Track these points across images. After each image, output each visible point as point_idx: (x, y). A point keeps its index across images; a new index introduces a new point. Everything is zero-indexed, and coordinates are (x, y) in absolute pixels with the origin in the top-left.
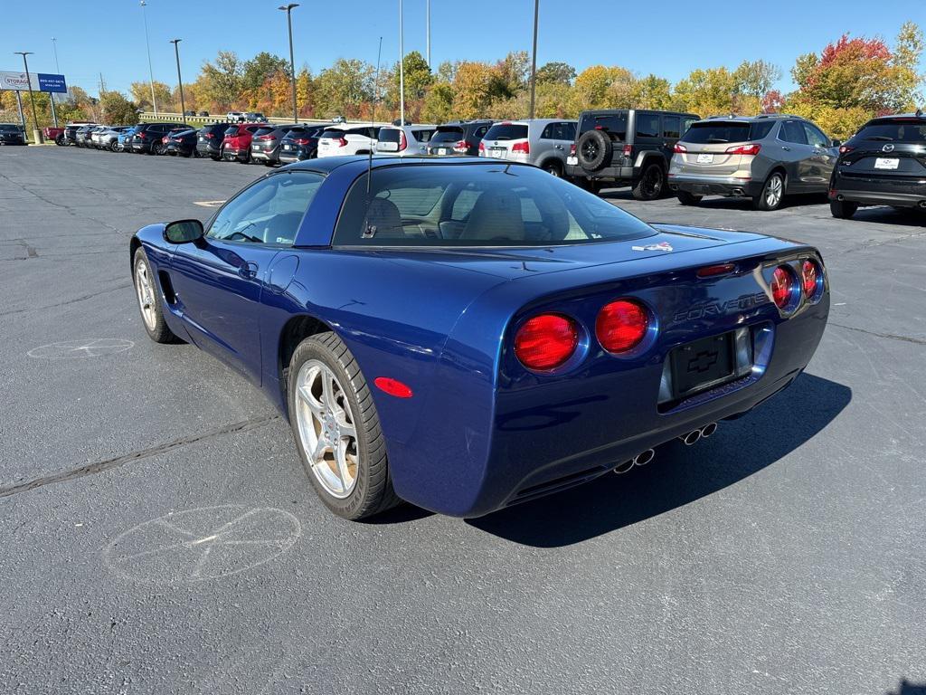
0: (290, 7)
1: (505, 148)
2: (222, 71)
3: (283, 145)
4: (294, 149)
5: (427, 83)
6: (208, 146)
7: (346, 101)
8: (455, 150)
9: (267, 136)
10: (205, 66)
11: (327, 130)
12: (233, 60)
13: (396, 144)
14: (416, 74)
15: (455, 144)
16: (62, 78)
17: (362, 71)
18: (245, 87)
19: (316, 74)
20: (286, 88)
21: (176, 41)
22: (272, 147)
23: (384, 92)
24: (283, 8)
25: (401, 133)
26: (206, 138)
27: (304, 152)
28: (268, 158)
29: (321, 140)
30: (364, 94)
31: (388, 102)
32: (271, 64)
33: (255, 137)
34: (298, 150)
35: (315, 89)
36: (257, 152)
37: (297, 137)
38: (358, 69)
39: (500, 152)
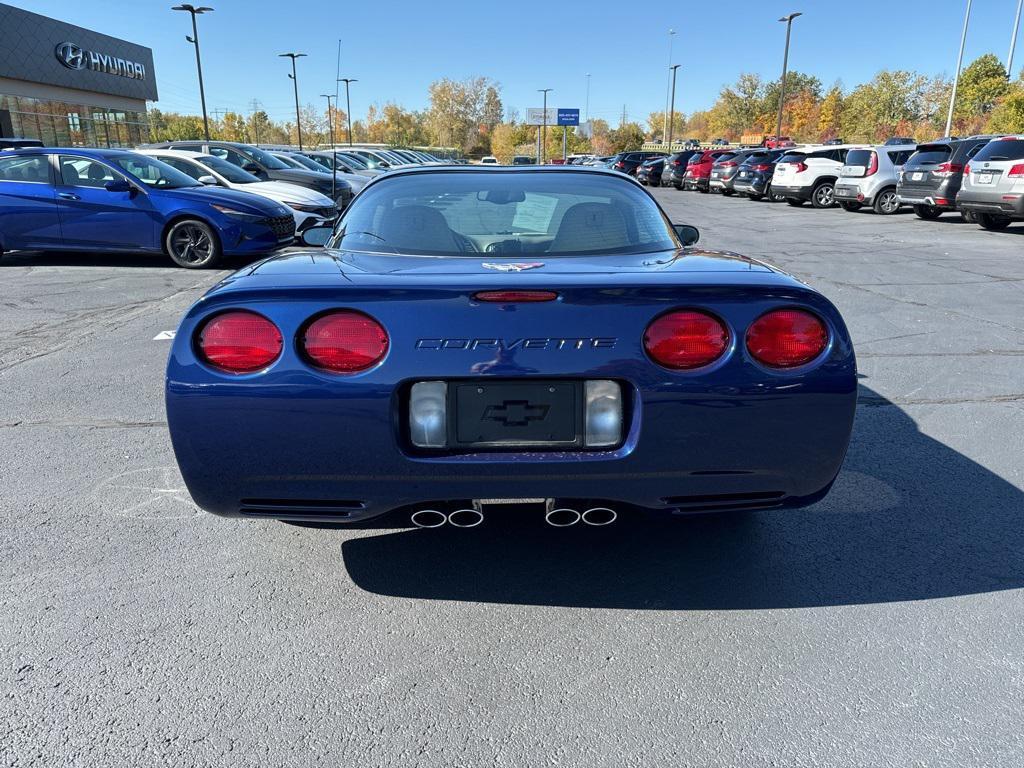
0: (791, 17)
1: (1000, 172)
2: (741, 95)
3: (740, 172)
4: (750, 177)
5: (1000, 93)
6: (672, 175)
7: (880, 121)
8: (935, 174)
9: (728, 162)
10: (724, 91)
11: (788, 154)
12: (755, 82)
13: (863, 168)
14: (985, 83)
15: (937, 167)
16: (577, 111)
17: (910, 83)
18: (762, 112)
19: (847, 92)
20: (809, 109)
21: (675, 67)
22: (731, 174)
23: (934, 108)
24: (784, 20)
25: (873, 155)
26: (671, 167)
27: (761, 178)
28: (724, 187)
29: (778, 166)
30: (906, 111)
31: (937, 120)
32: (797, 84)
33: (715, 164)
34: (754, 176)
35: (843, 109)
36: (714, 180)
37: (754, 163)
38: (904, 82)
39: (990, 176)
